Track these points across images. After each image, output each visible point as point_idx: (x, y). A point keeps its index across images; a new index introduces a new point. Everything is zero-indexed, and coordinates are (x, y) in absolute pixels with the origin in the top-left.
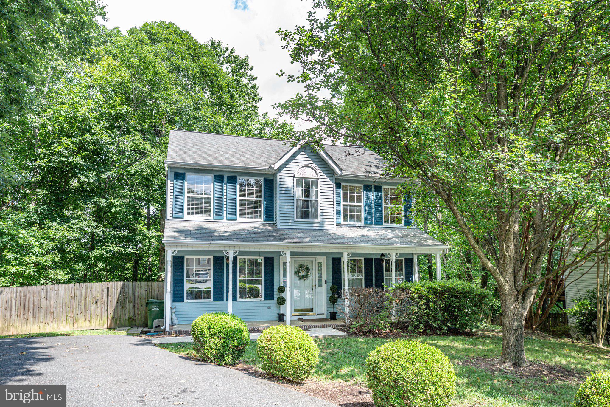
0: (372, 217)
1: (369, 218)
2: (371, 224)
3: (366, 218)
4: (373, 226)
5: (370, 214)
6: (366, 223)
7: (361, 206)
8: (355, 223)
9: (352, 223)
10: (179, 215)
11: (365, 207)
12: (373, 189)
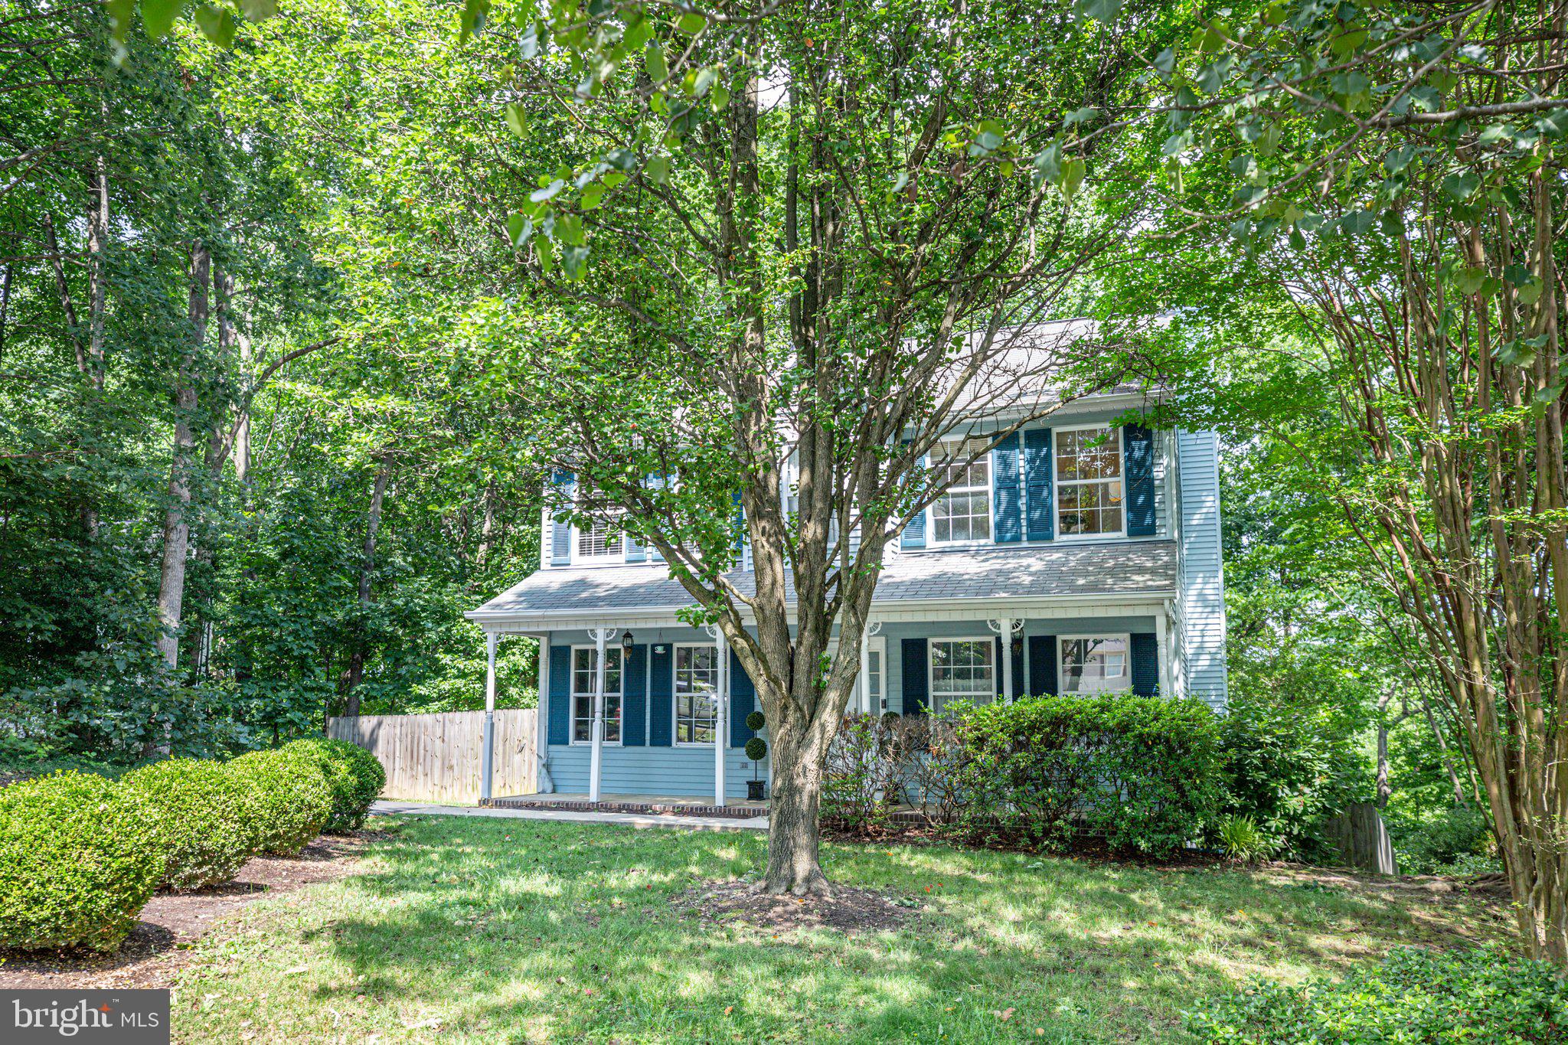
0: (1018, 519)
1: (1010, 523)
2: (1017, 539)
3: (1000, 526)
4: (1025, 544)
5: (1013, 511)
6: (1000, 540)
7: (986, 493)
8: (968, 542)
9: (959, 543)
10: (561, 559)
11: (997, 493)
12: (1022, 441)
